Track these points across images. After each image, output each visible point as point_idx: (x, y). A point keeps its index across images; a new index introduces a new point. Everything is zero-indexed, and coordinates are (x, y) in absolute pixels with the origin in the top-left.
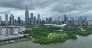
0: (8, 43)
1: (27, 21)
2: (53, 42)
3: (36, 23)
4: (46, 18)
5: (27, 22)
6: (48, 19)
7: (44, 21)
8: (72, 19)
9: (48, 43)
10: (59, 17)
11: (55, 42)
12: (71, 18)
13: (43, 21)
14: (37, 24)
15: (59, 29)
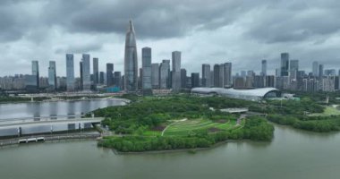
0: (25, 142)
1: (129, 75)
2: (160, 148)
3: (164, 85)
4: (204, 66)
5: (131, 79)
6: (212, 69)
7: (198, 75)
8: (321, 67)
9: (142, 151)
10: (264, 62)
11: (168, 149)
12: (315, 63)
13: (194, 76)
14: (169, 86)
15: (234, 106)
